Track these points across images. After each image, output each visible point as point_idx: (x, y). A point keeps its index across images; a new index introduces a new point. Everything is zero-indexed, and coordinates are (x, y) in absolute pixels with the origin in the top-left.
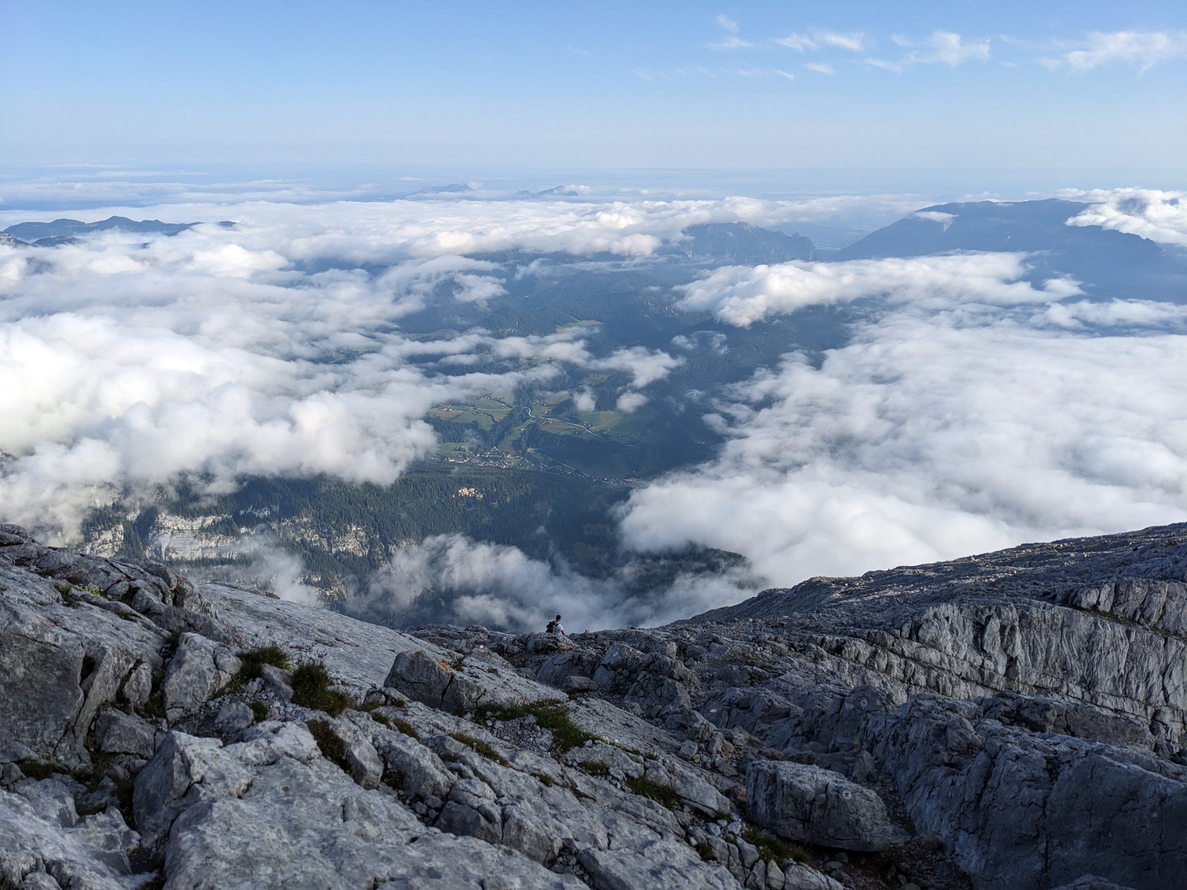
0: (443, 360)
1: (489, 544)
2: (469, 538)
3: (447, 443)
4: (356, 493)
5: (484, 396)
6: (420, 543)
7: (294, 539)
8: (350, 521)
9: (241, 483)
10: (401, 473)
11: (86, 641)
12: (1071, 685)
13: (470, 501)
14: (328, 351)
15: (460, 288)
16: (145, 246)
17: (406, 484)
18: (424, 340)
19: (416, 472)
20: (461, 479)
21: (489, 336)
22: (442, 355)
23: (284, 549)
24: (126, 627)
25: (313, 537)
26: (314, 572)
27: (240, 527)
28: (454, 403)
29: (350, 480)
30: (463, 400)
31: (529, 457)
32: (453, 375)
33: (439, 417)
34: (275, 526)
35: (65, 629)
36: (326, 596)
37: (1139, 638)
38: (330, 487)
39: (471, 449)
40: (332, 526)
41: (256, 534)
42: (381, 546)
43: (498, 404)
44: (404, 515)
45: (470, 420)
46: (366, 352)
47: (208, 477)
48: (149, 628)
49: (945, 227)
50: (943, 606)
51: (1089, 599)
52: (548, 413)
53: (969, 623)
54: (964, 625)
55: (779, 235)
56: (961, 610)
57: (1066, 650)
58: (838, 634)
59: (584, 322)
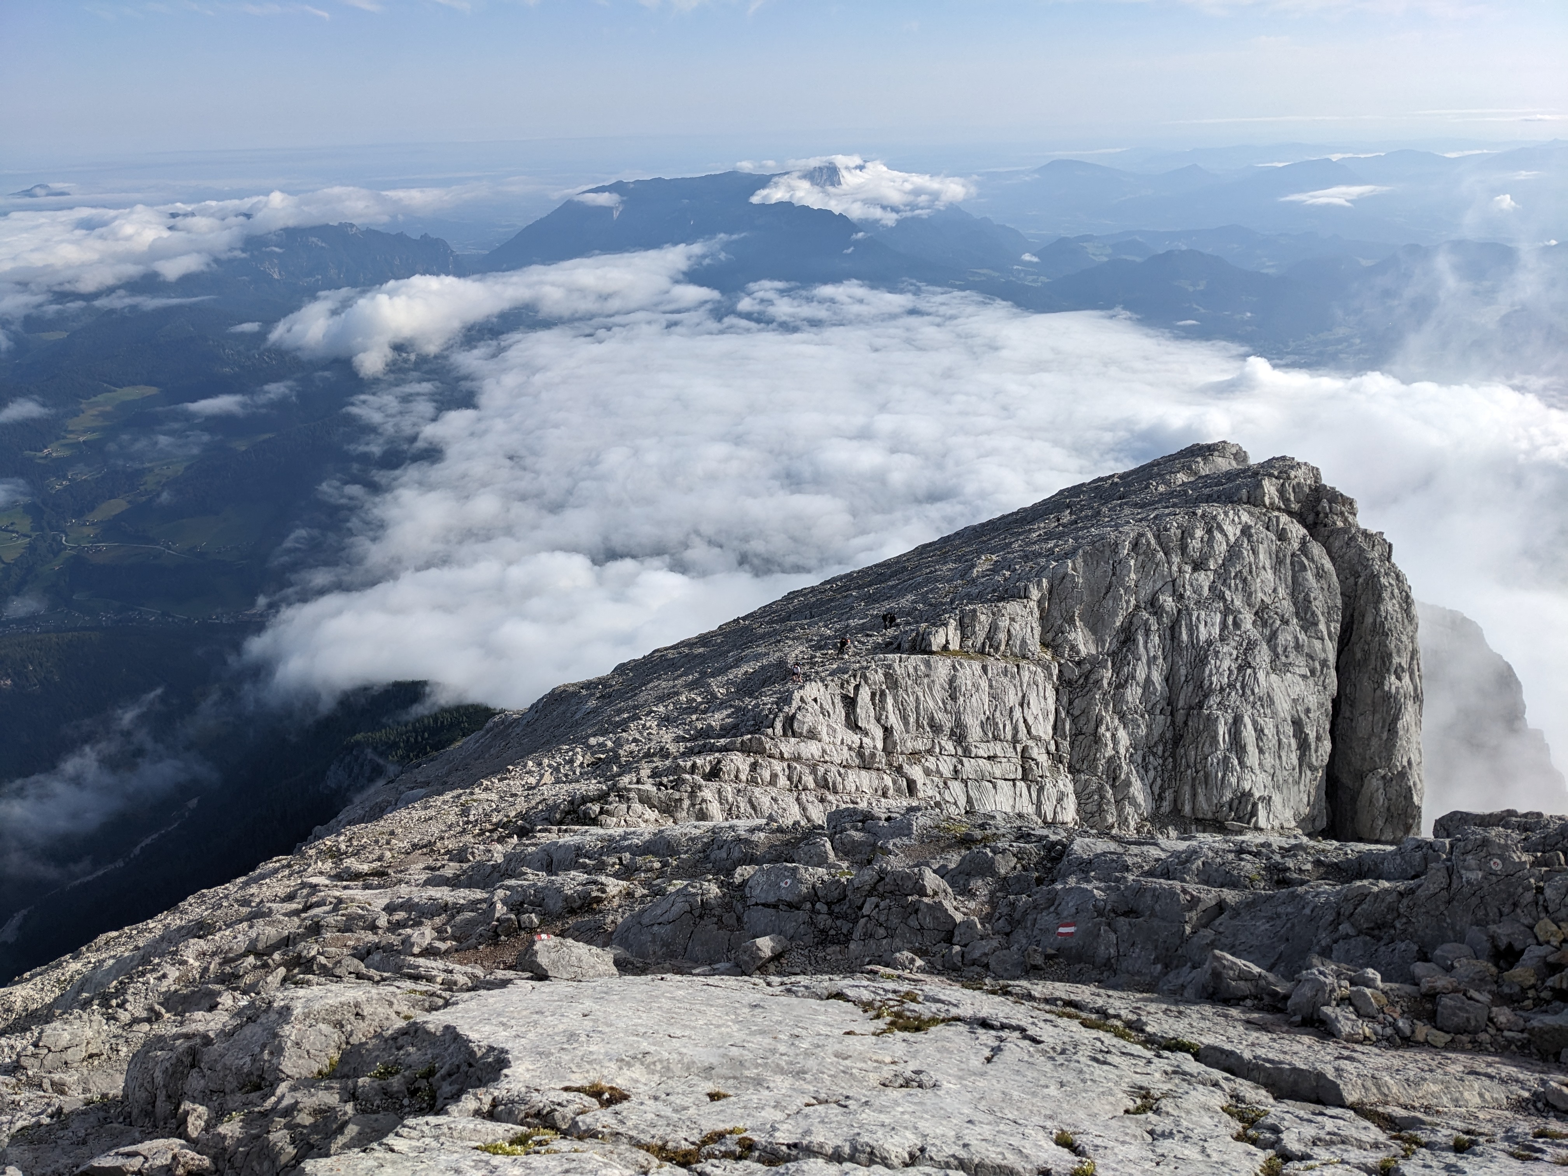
12: (943, 743)
37: (995, 671)
49: (616, 214)
50: (808, 686)
51: (937, 640)
52: (96, 536)
53: (838, 699)
54: (833, 703)
55: (401, 238)
56: (826, 686)
57: (931, 704)
58: (699, 753)
59: (126, 390)
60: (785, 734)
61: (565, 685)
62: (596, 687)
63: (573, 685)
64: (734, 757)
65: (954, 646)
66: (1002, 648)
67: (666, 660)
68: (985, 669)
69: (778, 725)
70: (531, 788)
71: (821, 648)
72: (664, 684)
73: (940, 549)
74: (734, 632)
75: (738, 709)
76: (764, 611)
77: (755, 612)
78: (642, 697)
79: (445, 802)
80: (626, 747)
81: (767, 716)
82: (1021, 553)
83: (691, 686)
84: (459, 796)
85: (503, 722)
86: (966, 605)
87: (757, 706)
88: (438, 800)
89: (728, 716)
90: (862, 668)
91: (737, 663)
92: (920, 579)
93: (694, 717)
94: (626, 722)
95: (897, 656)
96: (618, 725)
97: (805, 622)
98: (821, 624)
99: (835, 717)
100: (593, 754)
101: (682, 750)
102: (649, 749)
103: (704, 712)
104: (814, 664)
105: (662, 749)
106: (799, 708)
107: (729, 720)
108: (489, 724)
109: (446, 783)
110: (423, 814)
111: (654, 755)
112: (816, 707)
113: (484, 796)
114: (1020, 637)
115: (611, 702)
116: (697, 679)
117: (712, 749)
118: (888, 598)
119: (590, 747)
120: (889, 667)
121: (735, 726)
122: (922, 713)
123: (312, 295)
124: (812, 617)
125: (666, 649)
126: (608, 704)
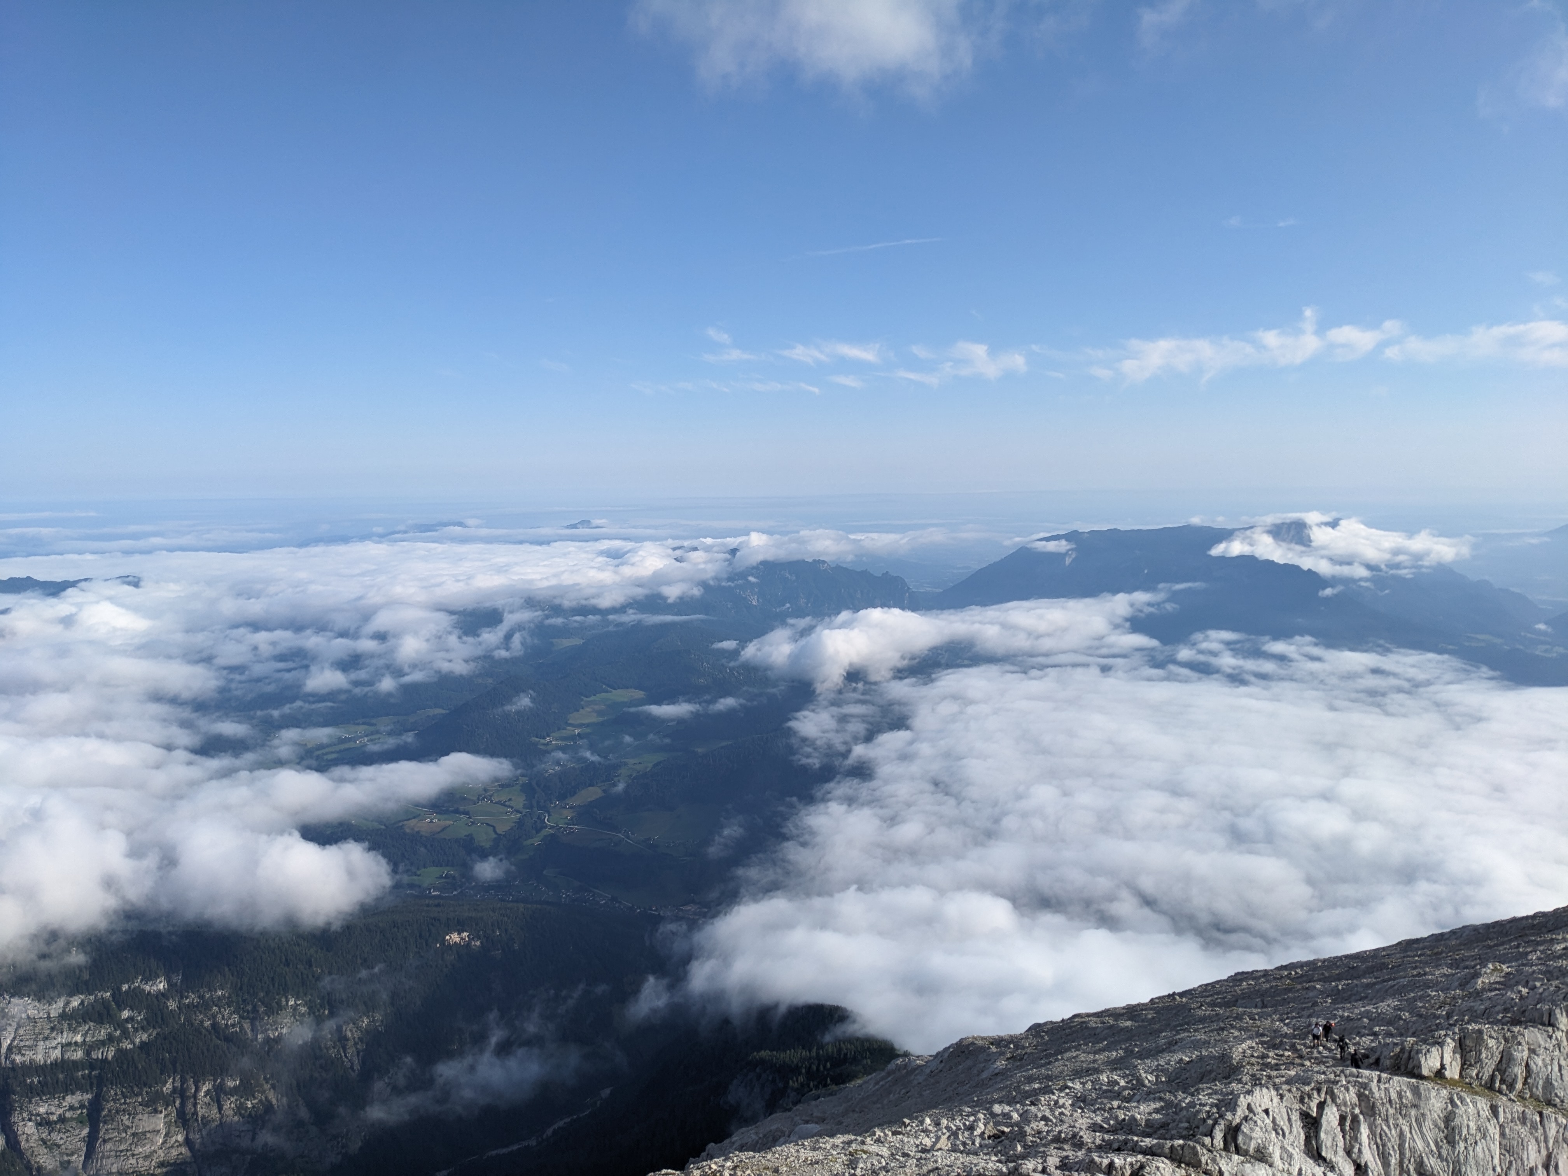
3: (429, 869)
4: (296, 948)
5: (483, 799)
8: (285, 990)
13: (462, 950)
17: (369, 928)
20: (448, 919)
25: (229, 1019)
27: (121, 1010)
28: (440, 811)
31: (546, 881)
33: (418, 832)
34: (173, 1005)
37: (1509, 1115)
40: (260, 1000)
45: (463, 833)
49: (1068, 561)
50: (1257, 1092)
51: (1430, 1062)
52: (572, 819)
53: (1295, 1116)
54: (1289, 1120)
55: (865, 575)
56: (1282, 1097)
57: (1420, 1144)
58: (1119, 1150)
59: (619, 691)
60: (1226, 1148)
61: (974, 1037)
62: (1007, 1046)
63: (983, 1038)
64: (1161, 1165)
65: (1453, 1072)
66: (1519, 1086)
67: (1087, 1028)
68: (1494, 1110)
69: (1219, 1135)
70: (924, 1151)
71: (1274, 1047)
72: (1083, 1057)
73: (1431, 948)
74: (1168, 1008)
75: (1169, 1104)
76: (1205, 991)
77: (1194, 989)
78: (1057, 1067)
79: (834, 1147)
80: (1034, 1125)
81: (1204, 1120)
82: (1543, 968)
83: (1115, 1065)
84: (849, 1143)
85: (906, 1066)
86: (1468, 1023)
87: (1192, 1105)
88: (827, 1143)
89: (1157, 1111)
90: (1328, 1081)
91: (1171, 1046)
92: (1404, 981)
93: (1115, 1103)
94: (1036, 1093)
95: (1375, 1074)
96: (1027, 1095)
97: (1255, 1011)
98: (1275, 1017)
99: (1292, 1138)
100: (996, 1124)
101: (1098, 1142)
102: (1060, 1132)
103: (1128, 1100)
104: (1267, 1066)
105: (1074, 1136)
106: (1246, 1118)
107: (1157, 1116)
108: (891, 1066)
109: (840, 1123)
110: (811, 1155)
111: (1065, 1141)
112: (1268, 1121)
113: (874, 1148)
114: (1542, 1075)
115: (1021, 1066)
116: (1122, 1058)
117: (1135, 1149)
118: (1362, 999)
119: (993, 1115)
120: (1365, 1086)
121: (1164, 1125)
122: (1408, 1154)
123: (781, 620)
124: (1264, 1006)
125: (1088, 1015)
126: (1019, 1068)
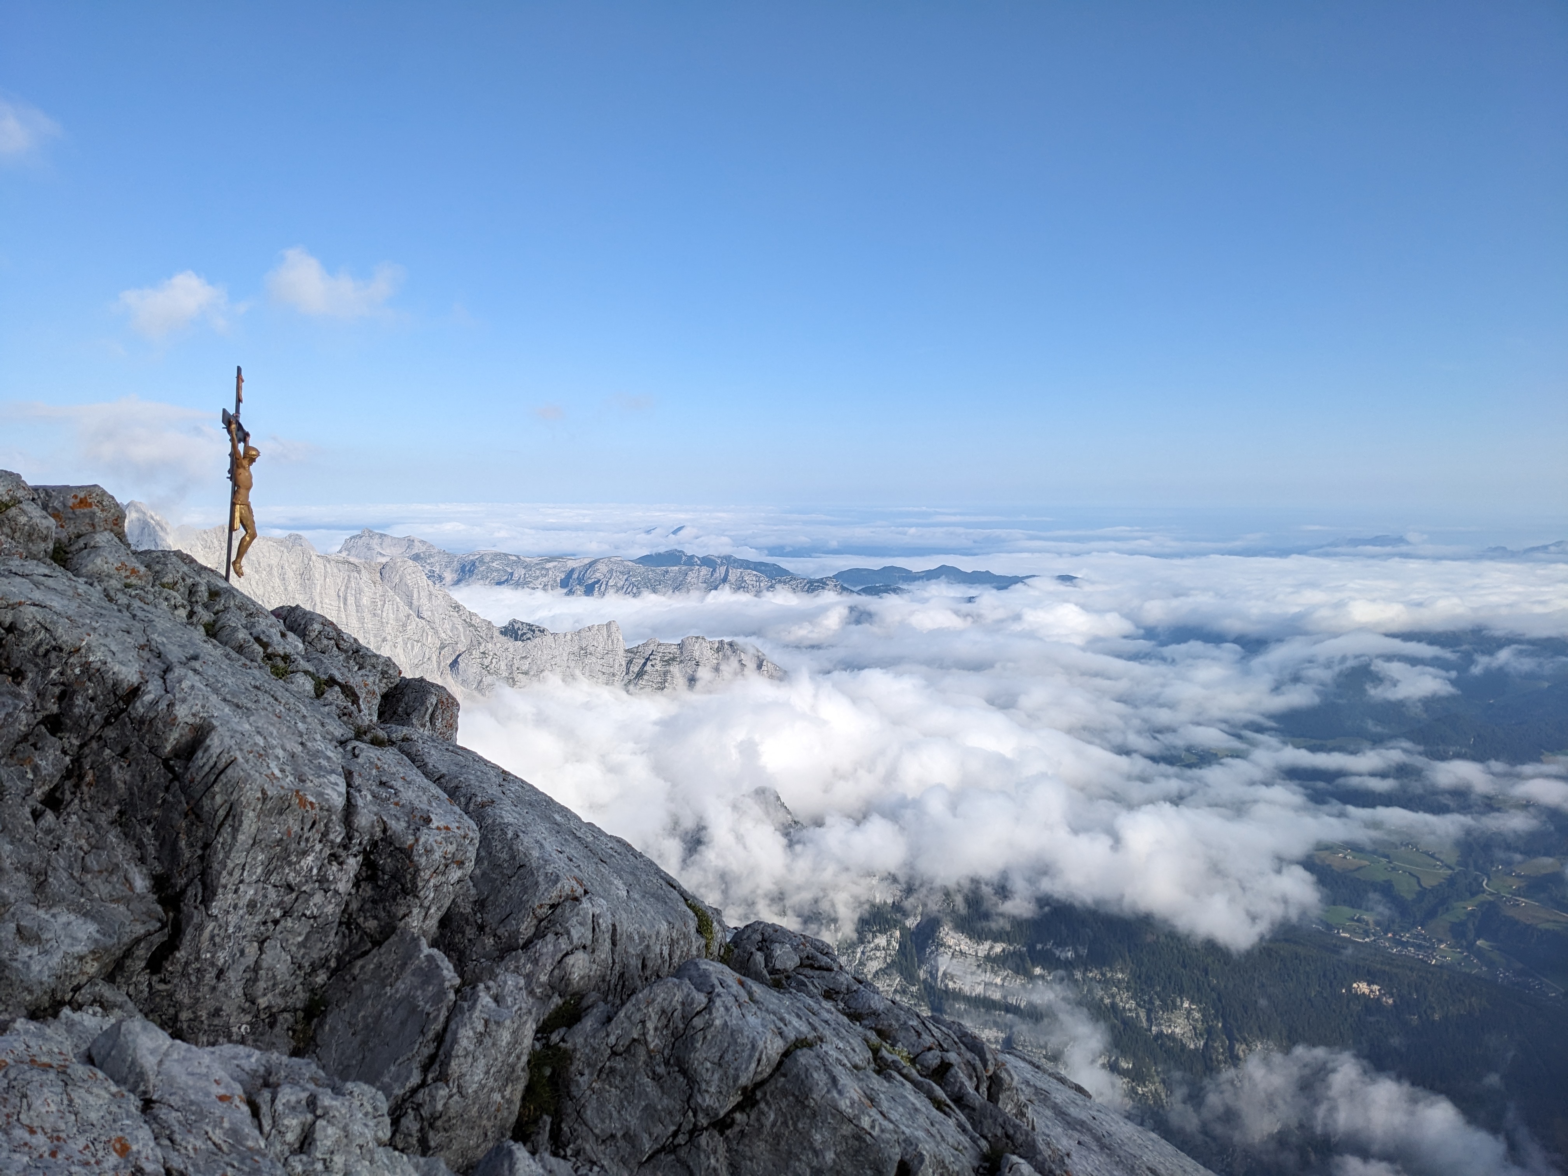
0: (1341, 781)
1: (1399, 1078)
2: (1365, 1062)
3: (1339, 907)
4: (1194, 954)
5: (1408, 844)
6: (1287, 1051)
7: (1102, 999)
8: (1181, 993)
9: (1041, 907)
10: (1262, 938)
11: (902, 1137)
13: (1370, 1005)
14: (1175, 747)
15: (1377, 679)
16: (970, 600)
17: (1270, 956)
18: (1313, 749)
19: (1286, 940)
20: (1357, 966)
21: (1420, 754)
22: (1341, 773)
23: (1085, 1010)
24: (941, 1123)
25: (1127, 1003)
26: (1124, 1053)
27: (1034, 965)
28: (1354, 847)
29: (1186, 932)
30: (1369, 847)
31: (1479, 953)
32: (1356, 805)
33: (1329, 866)
34: (1078, 975)
35: (881, 1113)
36: (1137, 1093)
38: (1158, 937)
39: (1378, 923)
40: (1156, 993)
41: (1053, 980)
42: (1223, 1042)
43: (1432, 861)
44: (1263, 1002)
45: (1381, 877)
46: (1227, 756)
47: (1003, 891)
48: (964, 1130)
